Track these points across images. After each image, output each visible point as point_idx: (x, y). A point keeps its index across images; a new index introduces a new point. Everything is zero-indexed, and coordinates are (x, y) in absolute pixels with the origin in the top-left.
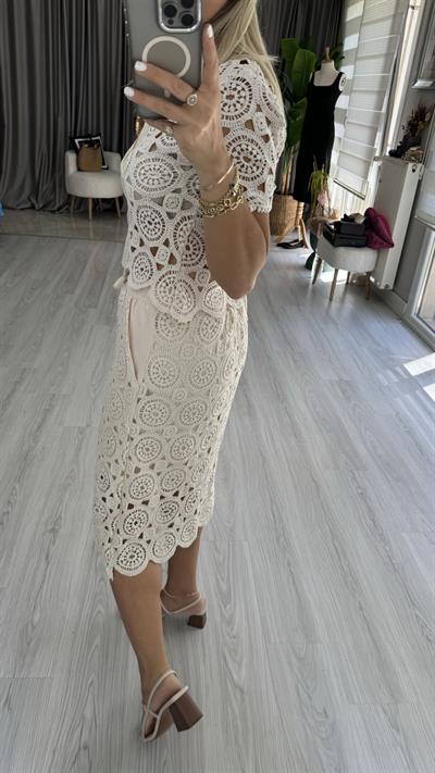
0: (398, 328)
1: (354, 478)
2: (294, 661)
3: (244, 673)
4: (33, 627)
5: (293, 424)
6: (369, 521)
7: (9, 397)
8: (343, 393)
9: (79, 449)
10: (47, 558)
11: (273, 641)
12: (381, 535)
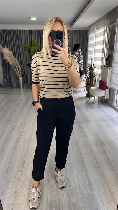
0: (111, 109)
1: (102, 148)
2: (88, 196)
3: (74, 199)
4: (18, 190)
5: (85, 135)
6: (106, 158)
7: (11, 132)
8: (98, 126)
9: (29, 144)
10: (21, 172)
11: (82, 190)
12: (110, 162)
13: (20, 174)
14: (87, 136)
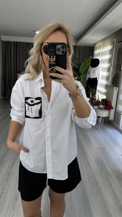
0: (116, 131)
1: (107, 178)
5: (88, 162)
6: (113, 193)
8: (102, 151)
10: (14, 207)
12: (117, 199)
13: (12, 211)
14: (91, 164)
